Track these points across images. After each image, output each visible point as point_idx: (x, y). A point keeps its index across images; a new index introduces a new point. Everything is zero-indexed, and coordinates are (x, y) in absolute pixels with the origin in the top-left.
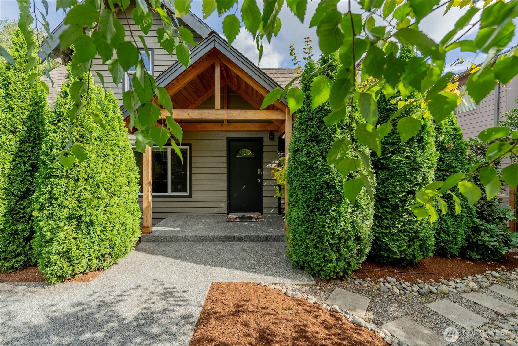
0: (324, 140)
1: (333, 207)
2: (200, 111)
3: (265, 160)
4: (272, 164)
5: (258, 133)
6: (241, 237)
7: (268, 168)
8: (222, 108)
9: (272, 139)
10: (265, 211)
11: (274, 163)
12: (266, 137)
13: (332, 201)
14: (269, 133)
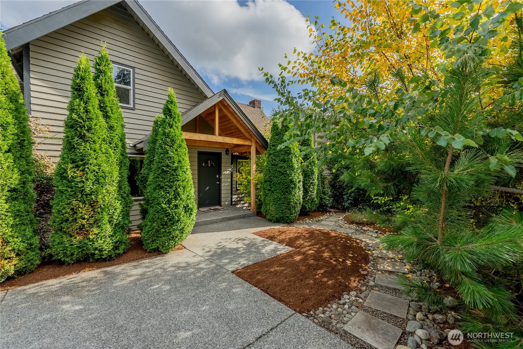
0: (288, 161)
1: (294, 190)
2: (207, 135)
3: (223, 168)
4: (227, 171)
5: (219, 149)
6: (231, 217)
7: (224, 174)
8: (220, 135)
9: (227, 154)
10: (222, 204)
11: (228, 171)
12: (224, 153)
13: (293, 188)
14: (225, 150)
